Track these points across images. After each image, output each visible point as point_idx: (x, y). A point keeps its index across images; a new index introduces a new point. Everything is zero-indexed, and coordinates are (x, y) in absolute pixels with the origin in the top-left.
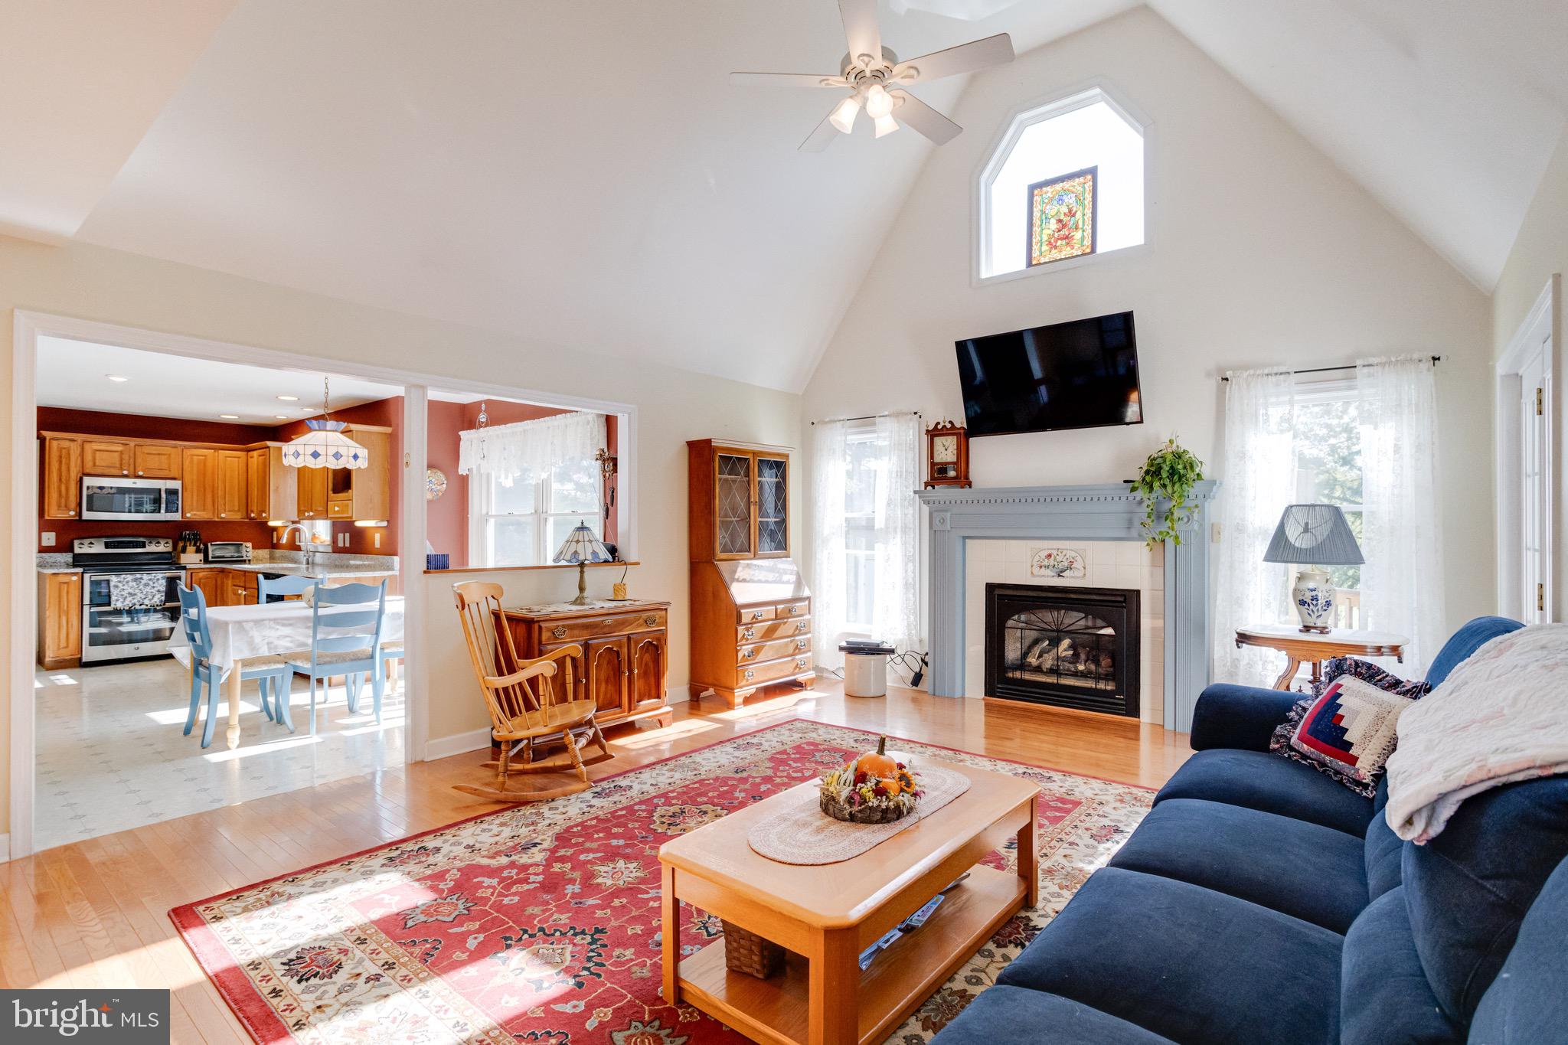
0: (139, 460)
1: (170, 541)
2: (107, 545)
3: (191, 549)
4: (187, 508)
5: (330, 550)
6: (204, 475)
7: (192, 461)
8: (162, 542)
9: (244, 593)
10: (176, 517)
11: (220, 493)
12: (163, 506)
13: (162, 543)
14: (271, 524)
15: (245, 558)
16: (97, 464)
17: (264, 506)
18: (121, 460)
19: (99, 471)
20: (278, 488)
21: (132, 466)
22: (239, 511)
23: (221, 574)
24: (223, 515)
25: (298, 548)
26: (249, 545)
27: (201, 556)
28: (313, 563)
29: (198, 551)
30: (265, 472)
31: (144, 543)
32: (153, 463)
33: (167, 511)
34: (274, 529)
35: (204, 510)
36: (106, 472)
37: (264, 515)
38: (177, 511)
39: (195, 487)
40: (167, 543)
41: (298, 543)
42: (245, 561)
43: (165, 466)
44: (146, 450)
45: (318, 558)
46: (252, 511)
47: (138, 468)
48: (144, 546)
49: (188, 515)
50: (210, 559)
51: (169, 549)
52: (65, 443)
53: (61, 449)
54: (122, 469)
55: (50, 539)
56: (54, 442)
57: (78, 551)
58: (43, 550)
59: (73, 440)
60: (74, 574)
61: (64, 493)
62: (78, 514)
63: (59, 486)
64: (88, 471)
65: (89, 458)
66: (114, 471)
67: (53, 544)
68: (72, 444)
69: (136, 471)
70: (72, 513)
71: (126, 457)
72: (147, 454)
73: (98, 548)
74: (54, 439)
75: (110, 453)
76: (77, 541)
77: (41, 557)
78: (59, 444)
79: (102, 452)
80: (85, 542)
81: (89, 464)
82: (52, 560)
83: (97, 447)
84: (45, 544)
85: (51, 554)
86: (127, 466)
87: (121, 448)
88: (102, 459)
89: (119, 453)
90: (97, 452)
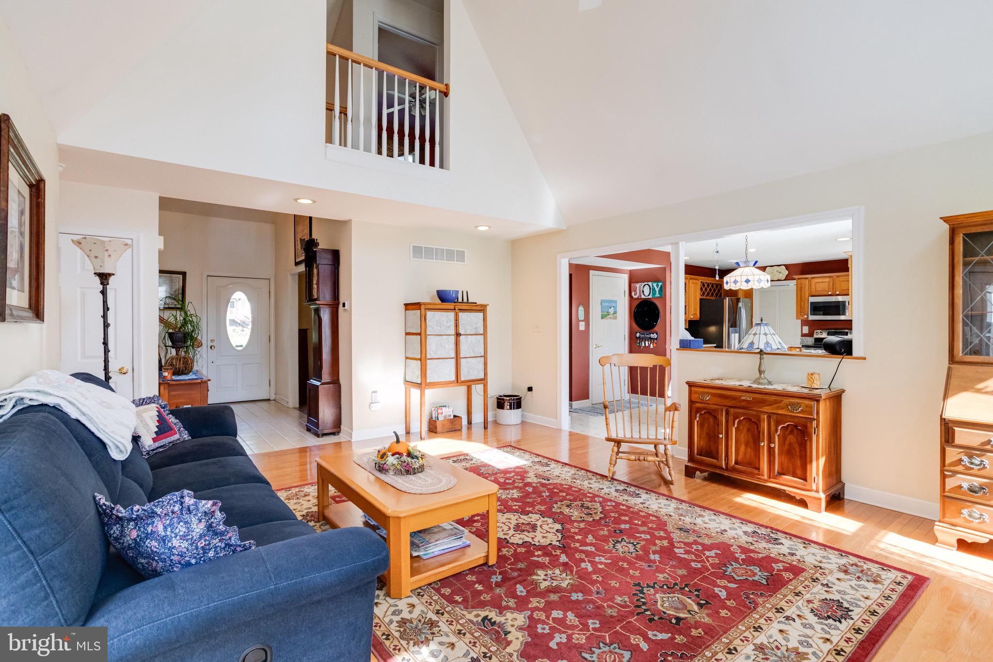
0: (838, 285)
2: (829, 334)
16: (817, 290)
18: (829, 286)
19: (817, 294)
21: (834, 289)
32: (845, 286)
36: (820, 293)
44: (842, 279)
47: (837, 290)
52: (803, 281)
53: (801, 284)
54: (829, 292)
55: (806, 330)
56: (799, 281)
57: (815, 336)
58: (803, 335)
59: (806, 278)
60: (798, 348)
61: (802, 306)
62: (808, 317)
63: (801, 303)
64: (813, 294)
65: (813, 287)
66: (825, 293)
67: (807, 332)
68: (807, 281)
69: (836, 292)
70: (806, 316)
71: (830, 284)
72: (842, 281)
73: (824, 335)
74: (799, 279)
75: (823, 283)
76: (815, 331)
77: (802, 339)
78: (801, 282)
79: (819, 283)
80: (819, 332)
81: (813, 290)
82: (806, 340)
83: (817, 280)
84: (804, 332)
85: (806, 337)
86: (832, 289)
87: (829, 280)
88: (819, 287)
89: (827, 282)
90: (817, 284)
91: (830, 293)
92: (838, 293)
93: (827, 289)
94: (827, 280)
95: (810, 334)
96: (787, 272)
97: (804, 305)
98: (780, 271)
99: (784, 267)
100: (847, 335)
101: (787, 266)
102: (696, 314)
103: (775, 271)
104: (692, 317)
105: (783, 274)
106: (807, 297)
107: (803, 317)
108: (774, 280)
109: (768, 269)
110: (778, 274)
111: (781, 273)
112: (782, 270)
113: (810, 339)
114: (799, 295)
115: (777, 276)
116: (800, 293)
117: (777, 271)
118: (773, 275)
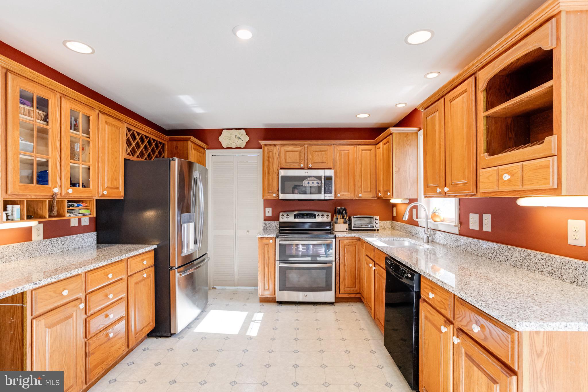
0: (310, 156)
1: (330, 214)
2: (296, 217)
3: (341, 220)
4: (338, 190)
5: (457, 231)
6: (348, 164)
7: (340, 155)
8: (325, 214)
9: (374, 268)
10: (330, 196)
11: (359, 178)
12: (323, 189)
13: (325, 216)
14: (392, 201)
15: (375, 228)
16: (287, 161)
17: (389, 187)
18: (300, 156)
19: (288, 166)
20: (399, 169)
21: (306, 162)
22: (370, 191)
23: (358, 242)
24: (360, 195)
25: (416, 224)
26: (378, 218)
27: (347, 226)
28: (433, 241)
29: (345, 222)
30: (389, 157)
31: (315, 215)
32: (318, 157)
33: (325, 193)
34: (394, 205)
35: (348, 192)
36: (292, 166)
37: (389, 194)
38: (331, 193)
39: (343, 174)
40: (327, 215)
41: (415, 219)
42: (375, 230)
43: (325, 160)
44: (314, 148)
45: (439, 237)
46: (379, 191)
47: (310, 162)
48: (315, 216)
49: (339, 195)
50: (353, 228)
51: (329, 220)
52: (271, 148)
53: (269, 152)
54: (300, 164)
55: (269, 212)
56: (266, 148)
57: (281, 220)
58: (266, 219)
59: (275, 145)
60: (272, 238)
61: (270, 182)
62: (278, 196)
63: (268, 177)
64: (282, 166)
65: (283, 157)
66: (297, 166)
67: (271, 215)
68: (275, 149)
70: (274, 195)
71: (302, 154)
72: (315, 151)
73: (291, 219)
74: (266, 145)
75: (294, 152)
76: (281, 214)
77: (265, 224)
78: (268, 149)
79: (290, 153)
80: (285, 214)
81: (283, 161)
82: (270, 225)
83: (287, 149)
84: (267, 215)
85: (270, 221)
86: (303, 161)
87: (300, 149)
88: (290, 157)
89: (299, 152)
90: (287, 153)
91: (302, 165)
92: (310, 166)
93: (298, 161)
94: (298, 149)
95: (275, 218)
96: (247, 139)
97: (273, 180)
98: (238, 136)
99: (243, 131)
100: (315, 217)
101: (248, 131)
102: (118, 188)
103: (233, 136)
104: (105, 193)
105: (243, 141)
106: (275, 169)
107: (268, 195)
108: (232, 147)
109: (224, 131)
110: (237, 140)
111: (240, 139)
112: (241, 135)
113: (275, 226)
114: (266, 166)
115: (236, 142)
116: (267, 164)
117: (236, 136)
118: (230, 141)
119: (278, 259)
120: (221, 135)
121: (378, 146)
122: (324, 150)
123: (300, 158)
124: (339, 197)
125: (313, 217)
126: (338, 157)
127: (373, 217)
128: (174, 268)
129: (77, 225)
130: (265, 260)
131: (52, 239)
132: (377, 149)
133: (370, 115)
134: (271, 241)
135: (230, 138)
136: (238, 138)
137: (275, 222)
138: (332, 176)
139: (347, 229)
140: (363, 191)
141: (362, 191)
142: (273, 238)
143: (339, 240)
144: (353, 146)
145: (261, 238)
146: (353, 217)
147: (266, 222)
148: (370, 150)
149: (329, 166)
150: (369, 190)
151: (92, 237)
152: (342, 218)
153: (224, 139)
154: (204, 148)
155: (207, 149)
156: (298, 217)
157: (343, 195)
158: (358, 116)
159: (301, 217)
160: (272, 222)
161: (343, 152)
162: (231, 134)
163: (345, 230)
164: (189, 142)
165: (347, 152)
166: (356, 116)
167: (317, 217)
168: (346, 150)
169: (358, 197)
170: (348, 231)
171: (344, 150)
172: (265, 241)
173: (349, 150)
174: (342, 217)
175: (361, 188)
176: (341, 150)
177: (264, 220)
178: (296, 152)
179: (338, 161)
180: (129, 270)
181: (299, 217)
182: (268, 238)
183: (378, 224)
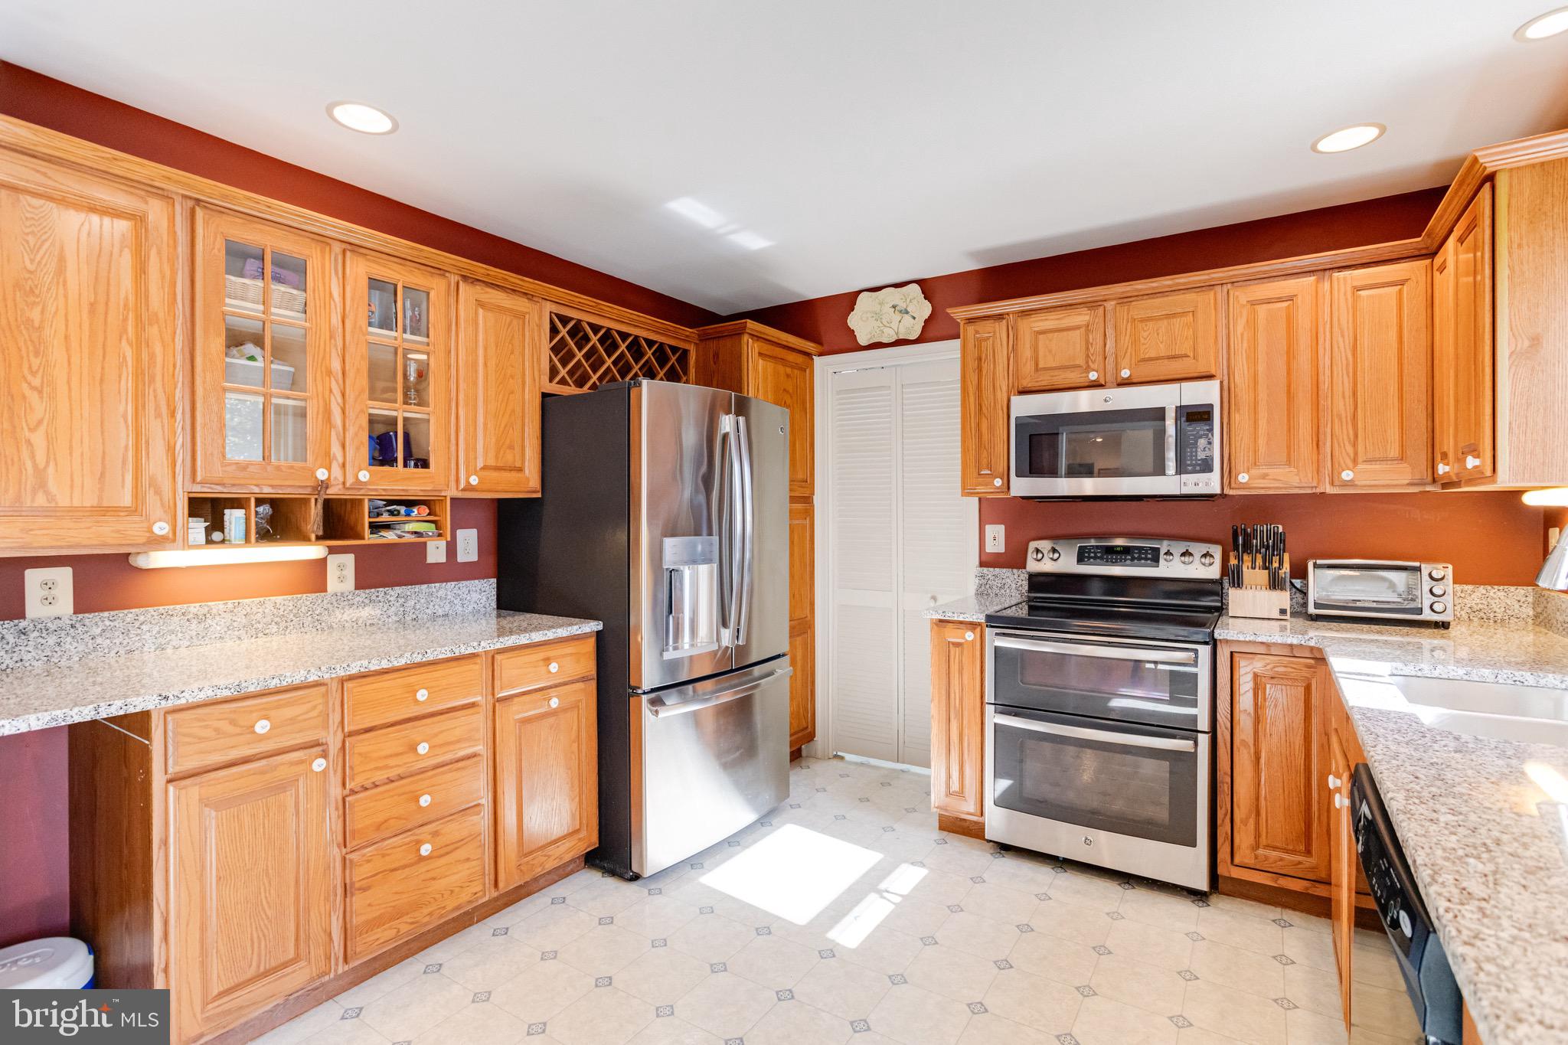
0: (1125, 341)
1: (1217, 551)
2: (1083, 556)
3: (1256, 575)
4: (1241, 457)
6: (1290, 354)
7: (1252, 324)
8: (1198, 549)
9: (1344, 801)
10: (1210, 483)
11: (1342, 406)
12: (1171, 455)
13: (1197, 556)
15: (1425, 615)
16: (1041, 365)
18: (1088, 345)
19: (1045, 380)
20: (1536, 341)
21: (1110, 361)
22: (1402, 458)
23: (1321, 667)
24: (1347, 475)
27: (1283, 599)
29: (1275, 583)
31: (1157, 552)
32: (1155, 340)
33: (1181, 470)
34: (1553, 518)
35: (1288, 463)
36: (1060, 379)
37: (1471, 462)
38: (1209, 469)
40: (1208, 555)
42: (1425, 625)
43: (1185, 348)
44: (1140, 309)
47: (1124, 362)
48: (1154, 557)
49: (1243, 478)
50: (1312, 610)
51: (1213, 572)
52: (986, 328)
53: (979, 342)
54: (1088, 369)
55: (996, 538)
56: (971, 329)
57: (1033, 566)
58: (987, 562)
59: (1000, 317)
60: (972, 626)
61: (985, 437)
62: (1006, 486)
63: (978, 425)
64: (1027, 383)
65: (1026, 352)
66: (1073, 377)
67: (1001, 549)
68: (1000, 328)
69: (1118, 370)
70: (998, 482)
71: (1096, 337)
72: (1142, 320)
73: (1067, 563)
74: (971, 321)
75: (1065, 333)
76: (1033, 545)
77: (982, 576)
78: (977, 332)
79: (1050, 335)
80: (1045, 545)
81: (1028, 368)
82: (998, 583)
83: (1041, 324)
84: (990, 548)
85: (997, 570)
86: (1100, 358)
87: (1087, 318)
88: (1050, 351)
89: (1083, 330)
90: (1041, 337)
91: (1093, 376)
92: (1125, 373)
93: (1081, 361)
94: (1081, 317)
95: (1014, 558)
96: (925, 309)
97: (991, 429)
98: (902, 305)
99: (916, 288)
100: (1156, 560)
101: (927, 286)
102: (520, 470)
103: (887, 308)
104: (474, 480)
105: (914, 318)
106: (1002, 396)
107: (980, 484)
108: (885, 340)
109: (863, 300)
110: (898, 317)
111: (907, 312)
112: (911, 302)
113: (1014, 586)
114: (971, 390)
115: (894, 325)
116: (975, 382)
117: (894, 307)
118: (879, 323)
119: (989, 696)
120: (853, 310)
121: (1438, 260)
122: (1179, 310)
123: (1087, 349)
124: (1244, 486)
125: (1146, 559)
126: (1240, 328)
127: (1419, 569)
128: (640, 691)
129: (443, 559)
130: (952, 695)
131: (373, 590)
132: (1436, 274)
133: (1383, 130)
134: (969, 636)
135: (878, 316)
136: (901, 312)
137: (1015, 571)
138: (1211, 406)
139: (1283, 612)
140: (1360, 460)
141: (1355, 461)
142: (980, 624)
143: (1232, 652)
144: (1312, 279)
145: (941, 621)
146: (1316, 566)
147: (985, 570)
148: (1402, 283)
149: (1202, 369)
150: (1394, 452)
151: (483, 591)
152: (1265, 568)
153: (862, 323)
154: (809, 355)
155: (820, 355)
156: (1089, 558)
157: (1264, 476)
158: (1324, 146)
159: (1101, 558)
160: (1004, 570)
161: (1262, 310)
162: (881, 304)
163: (1277, 615)
164: (746, 337)
165: (1285, 304)
166: (1314, 148)
167: (1162, 561)
168: (1280, 300)
169: (1336, 483)
170: (1288, 617)
171: (1269, 301)
172: (952, 635)
173: (1290, 299)
174: (1259, 561)
175: (1355, 445)
176: (1253, 303)
177: (982, 564)
178: (1070, 333)
179: (1241, 347)
180: (497, 683)
181: (1095, 558)
182: (961, 622)
183: (1448, 599)
